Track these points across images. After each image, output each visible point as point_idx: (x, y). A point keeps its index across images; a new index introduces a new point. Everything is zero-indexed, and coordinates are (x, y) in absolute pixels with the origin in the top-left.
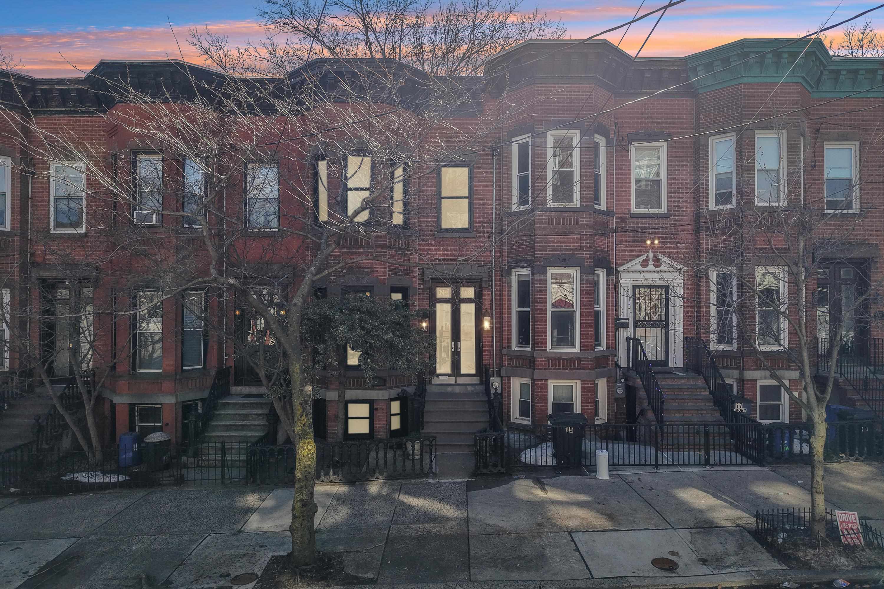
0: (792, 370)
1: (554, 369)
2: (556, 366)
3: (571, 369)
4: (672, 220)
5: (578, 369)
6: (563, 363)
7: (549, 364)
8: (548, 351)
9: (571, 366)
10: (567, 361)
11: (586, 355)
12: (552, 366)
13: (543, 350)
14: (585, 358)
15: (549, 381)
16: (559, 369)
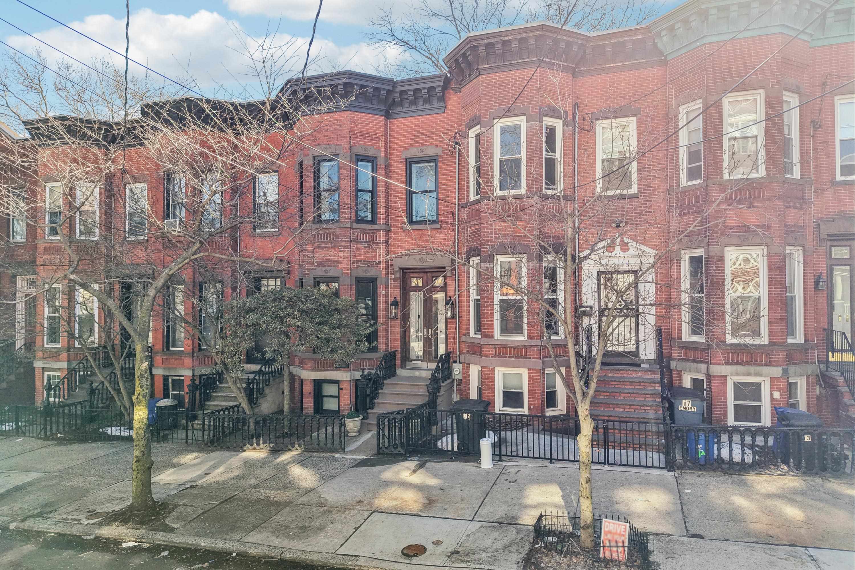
0: (773, 366)
1: (501, 357)
2: (503, 354)
3: (517, 357)
4: (642, 199)
5: (524, 358)
6: (510, 351)
7: (496, 352)
8: (496, 338)
9: (518, 355)
10: (514, 349)
11: (532, 344)
12: (500, 353)
13: (490, 338)
14: (531, 346)
15: (497, 370)
16: (506, 357)
